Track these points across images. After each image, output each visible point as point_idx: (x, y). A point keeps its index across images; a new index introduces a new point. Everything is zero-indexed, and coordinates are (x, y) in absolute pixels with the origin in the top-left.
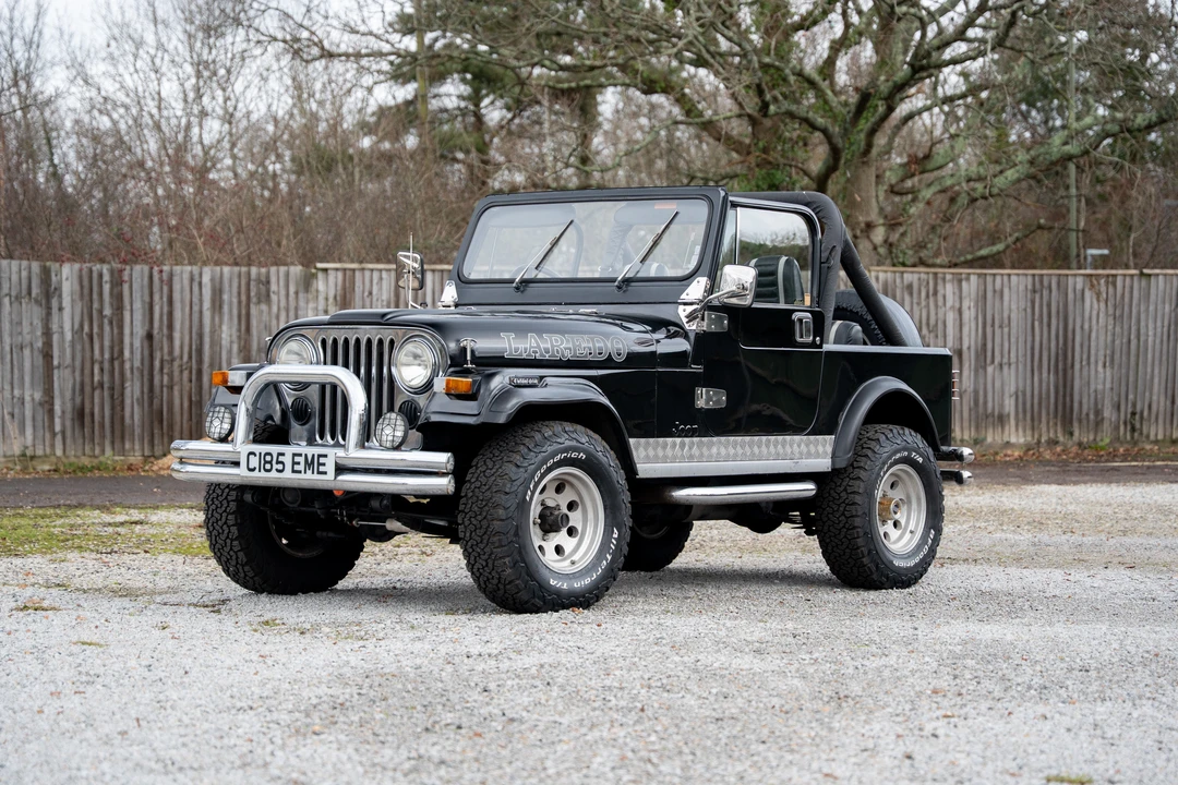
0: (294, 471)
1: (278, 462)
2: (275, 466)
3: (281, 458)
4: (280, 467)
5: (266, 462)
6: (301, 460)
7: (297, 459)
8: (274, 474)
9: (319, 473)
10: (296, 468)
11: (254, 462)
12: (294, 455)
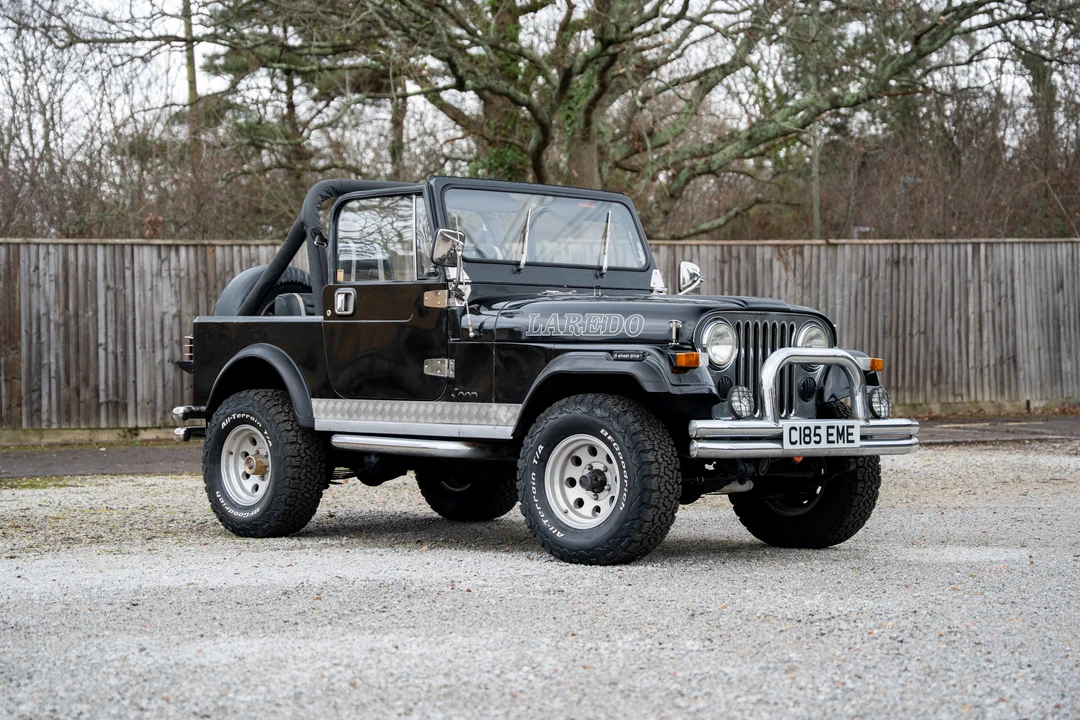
0: (829, 442)
1: (815, 435)
2: (813, 439)
3: (818, 431)
4: (817, 439)
5: (805, 435)
6: (834, 431)
7: (831, 431)
8: (812, 445)
9: (849, 442)
10: (831, 438)
11: (795, 436)
12: (828, 427)
